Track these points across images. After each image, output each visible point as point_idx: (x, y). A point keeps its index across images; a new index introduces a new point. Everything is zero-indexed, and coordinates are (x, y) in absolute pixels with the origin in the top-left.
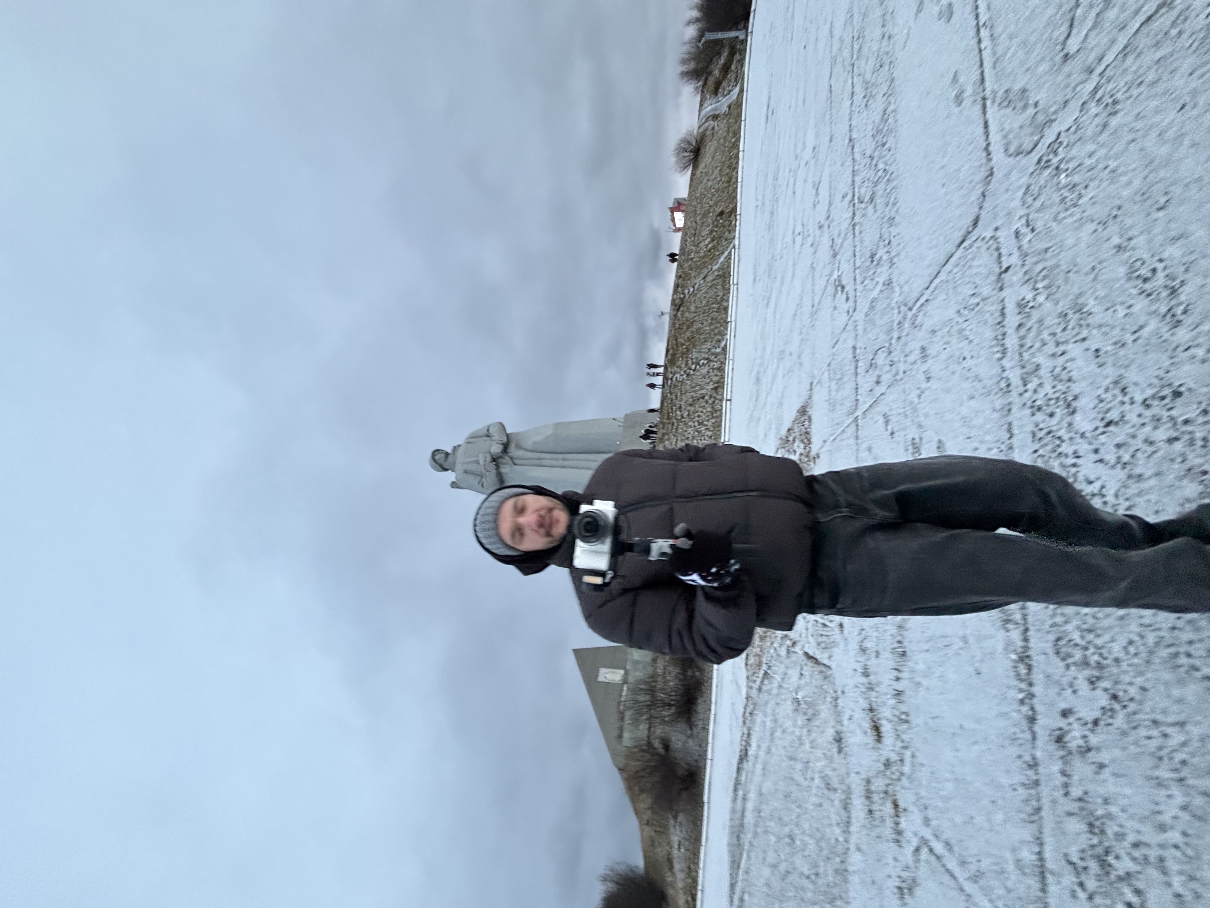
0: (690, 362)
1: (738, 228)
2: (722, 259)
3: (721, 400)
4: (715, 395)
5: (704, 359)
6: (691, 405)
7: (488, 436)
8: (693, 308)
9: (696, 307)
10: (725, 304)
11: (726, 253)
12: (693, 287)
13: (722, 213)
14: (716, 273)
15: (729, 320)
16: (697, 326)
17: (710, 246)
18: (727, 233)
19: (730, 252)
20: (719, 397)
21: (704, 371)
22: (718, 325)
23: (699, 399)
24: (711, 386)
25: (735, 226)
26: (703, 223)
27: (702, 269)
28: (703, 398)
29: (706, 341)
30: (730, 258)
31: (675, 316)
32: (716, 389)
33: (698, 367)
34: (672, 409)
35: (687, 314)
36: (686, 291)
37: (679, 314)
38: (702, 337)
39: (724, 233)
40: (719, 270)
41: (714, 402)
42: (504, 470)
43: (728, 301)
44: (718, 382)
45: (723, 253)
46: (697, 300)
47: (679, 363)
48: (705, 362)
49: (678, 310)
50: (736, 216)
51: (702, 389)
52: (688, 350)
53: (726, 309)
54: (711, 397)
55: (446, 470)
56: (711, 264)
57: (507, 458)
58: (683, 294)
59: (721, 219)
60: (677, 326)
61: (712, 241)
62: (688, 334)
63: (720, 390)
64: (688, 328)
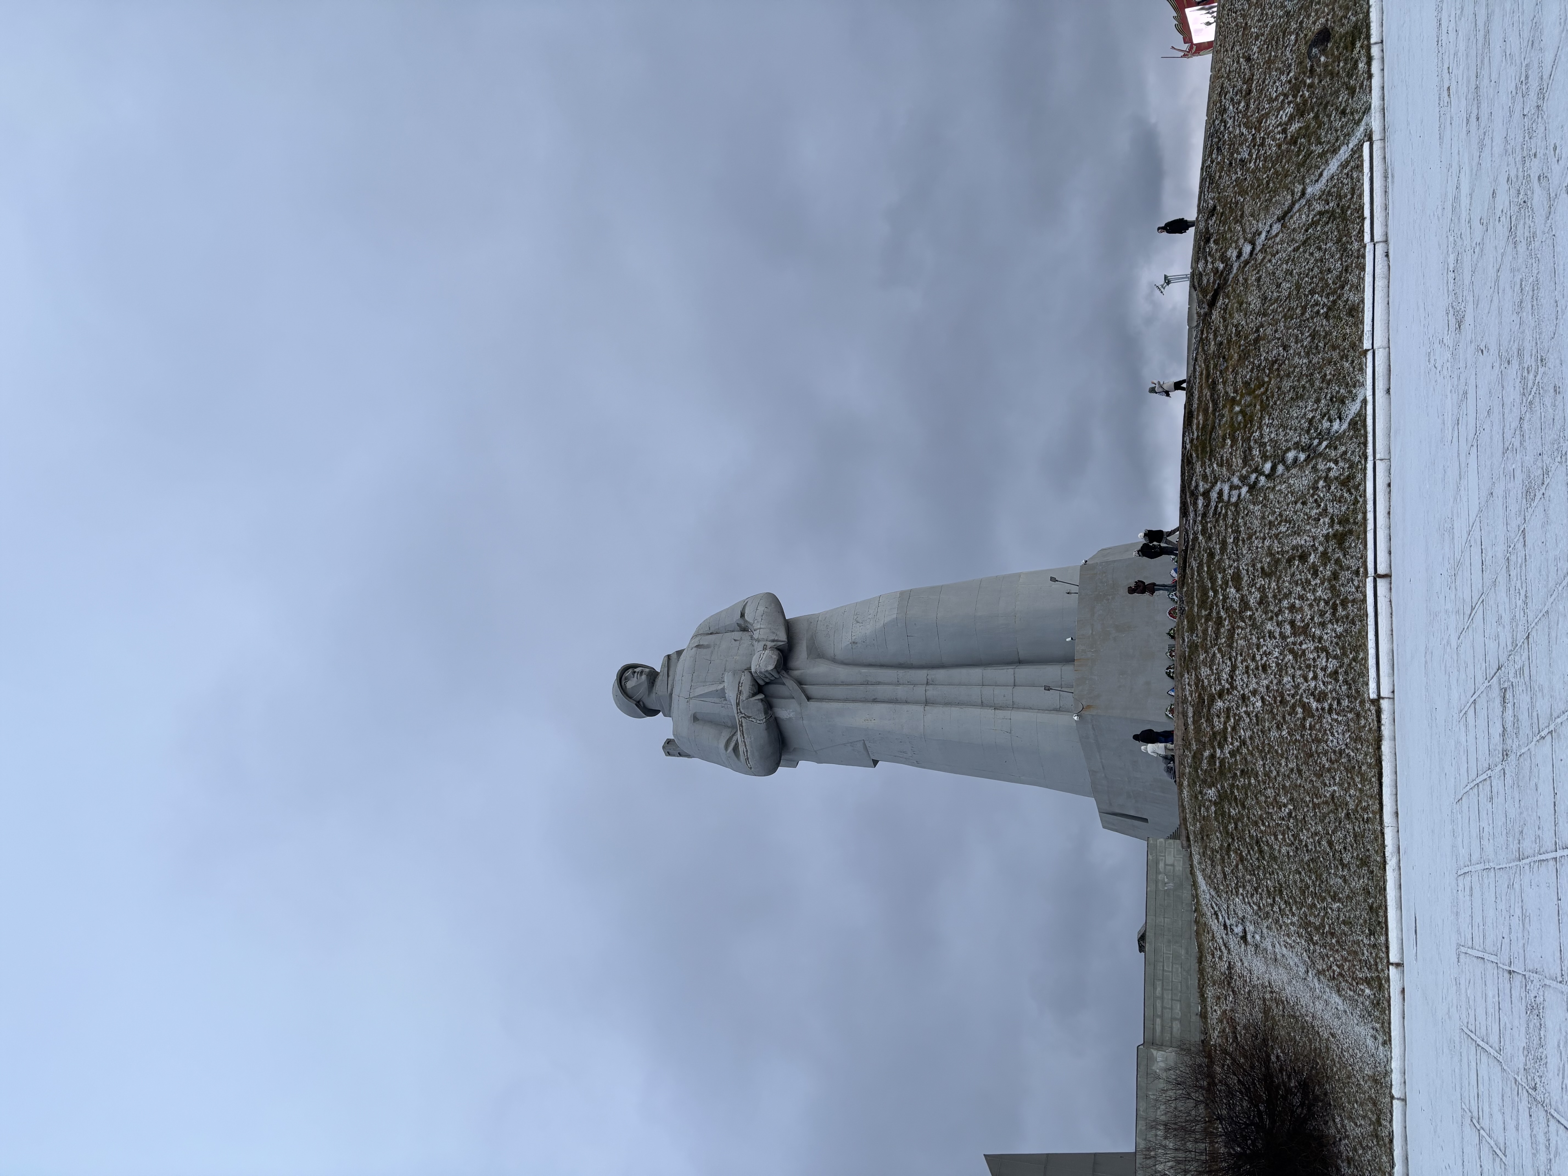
0: (1256, 452)
1: (1376, 82)
2: (1333, 166)
3: (1360, 572)
4: (1339, 554)
5: (1297, 445)
6: (1265, 574)
7: (744, 629)
8: (1254, 301)
9: (1265, 298)
10: (1353, 298)
11: (1344, 153)
12: (1253, 243)
13: (1324, 36)
14: (1318, 207)
15: (1367, 345)
16: (1270, 351)
17: (1294, 127)
18: (1343, 96)
19: (1359, 147)
20: (1353, 563)
21: (1301, 481)
22: (1335, 355)
23: (1290, 561)
24: (1323, 529)
25: (1370, 76)
26: (1269, 62)
27: (1275, 191)
28: (1303, 558)
29: (1299, 397)
30: (1359, 167)
31: (1205, 318)
32: (1340, 539)
33: (1280, 468)
34: (1213, 579)
35: (1238, 317)
36: (1232, 253)
37: (1215, 314)
38: (1287, 384)
39: (1336, 93)
40: (1325, 196)
41: (1335, 576)
42: (787, 712)
43: (1358, 288)
44: (1343, 521)
45: (1335, 151)
46: (1265, 279)
47: (1226, 452)
48: (1302, 456)
49: (1212, 304)
50: (1369, 48)
51: (1297, 533)
52: (1249, 419)
53: (1355, 311)
54: (1325, 557)
55: (652, 712)
56: (1302, 181)
57: (790, 684)
58: (1224, 259)
59: (1323, 52)
60: (1213, 347)
61: (1300, 112)
62: (1245, 373)
63: (1350, 541)
64: (1244, 356)
